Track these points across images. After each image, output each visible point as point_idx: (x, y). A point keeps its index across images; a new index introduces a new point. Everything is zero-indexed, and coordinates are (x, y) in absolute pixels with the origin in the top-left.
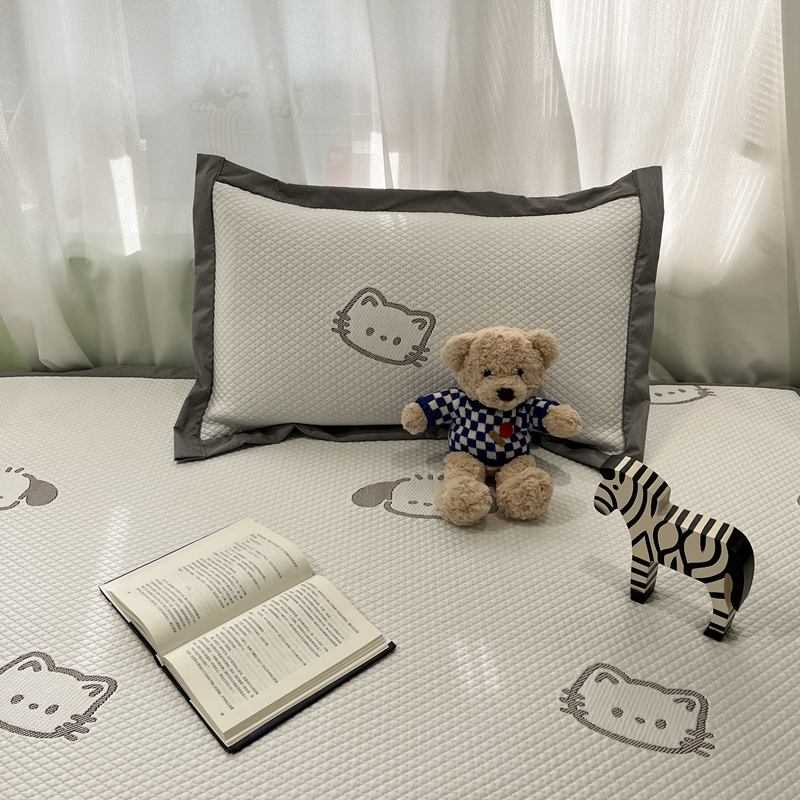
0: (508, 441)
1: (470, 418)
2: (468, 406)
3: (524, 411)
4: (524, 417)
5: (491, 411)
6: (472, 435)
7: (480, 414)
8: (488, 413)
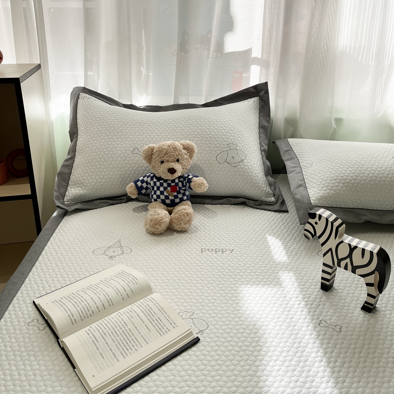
0: (175, 194)
1: (156, 185)
2: (155, 180)
3: (182, 179)
4: (182, 182)
5: (166, 181)
6: (158, 193)
7: (160, 183)
8: (164, 182)
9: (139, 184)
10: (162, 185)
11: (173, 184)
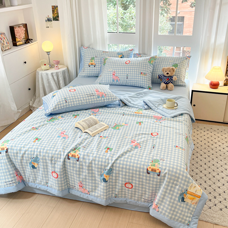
9: (160, 76)
10: (165, 78)
11: (168, 78)
